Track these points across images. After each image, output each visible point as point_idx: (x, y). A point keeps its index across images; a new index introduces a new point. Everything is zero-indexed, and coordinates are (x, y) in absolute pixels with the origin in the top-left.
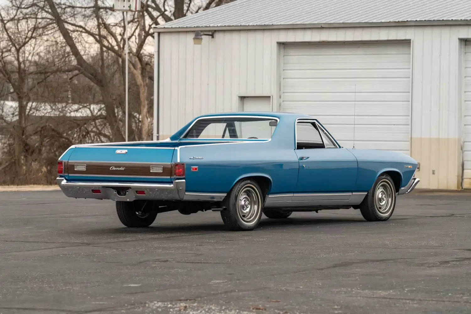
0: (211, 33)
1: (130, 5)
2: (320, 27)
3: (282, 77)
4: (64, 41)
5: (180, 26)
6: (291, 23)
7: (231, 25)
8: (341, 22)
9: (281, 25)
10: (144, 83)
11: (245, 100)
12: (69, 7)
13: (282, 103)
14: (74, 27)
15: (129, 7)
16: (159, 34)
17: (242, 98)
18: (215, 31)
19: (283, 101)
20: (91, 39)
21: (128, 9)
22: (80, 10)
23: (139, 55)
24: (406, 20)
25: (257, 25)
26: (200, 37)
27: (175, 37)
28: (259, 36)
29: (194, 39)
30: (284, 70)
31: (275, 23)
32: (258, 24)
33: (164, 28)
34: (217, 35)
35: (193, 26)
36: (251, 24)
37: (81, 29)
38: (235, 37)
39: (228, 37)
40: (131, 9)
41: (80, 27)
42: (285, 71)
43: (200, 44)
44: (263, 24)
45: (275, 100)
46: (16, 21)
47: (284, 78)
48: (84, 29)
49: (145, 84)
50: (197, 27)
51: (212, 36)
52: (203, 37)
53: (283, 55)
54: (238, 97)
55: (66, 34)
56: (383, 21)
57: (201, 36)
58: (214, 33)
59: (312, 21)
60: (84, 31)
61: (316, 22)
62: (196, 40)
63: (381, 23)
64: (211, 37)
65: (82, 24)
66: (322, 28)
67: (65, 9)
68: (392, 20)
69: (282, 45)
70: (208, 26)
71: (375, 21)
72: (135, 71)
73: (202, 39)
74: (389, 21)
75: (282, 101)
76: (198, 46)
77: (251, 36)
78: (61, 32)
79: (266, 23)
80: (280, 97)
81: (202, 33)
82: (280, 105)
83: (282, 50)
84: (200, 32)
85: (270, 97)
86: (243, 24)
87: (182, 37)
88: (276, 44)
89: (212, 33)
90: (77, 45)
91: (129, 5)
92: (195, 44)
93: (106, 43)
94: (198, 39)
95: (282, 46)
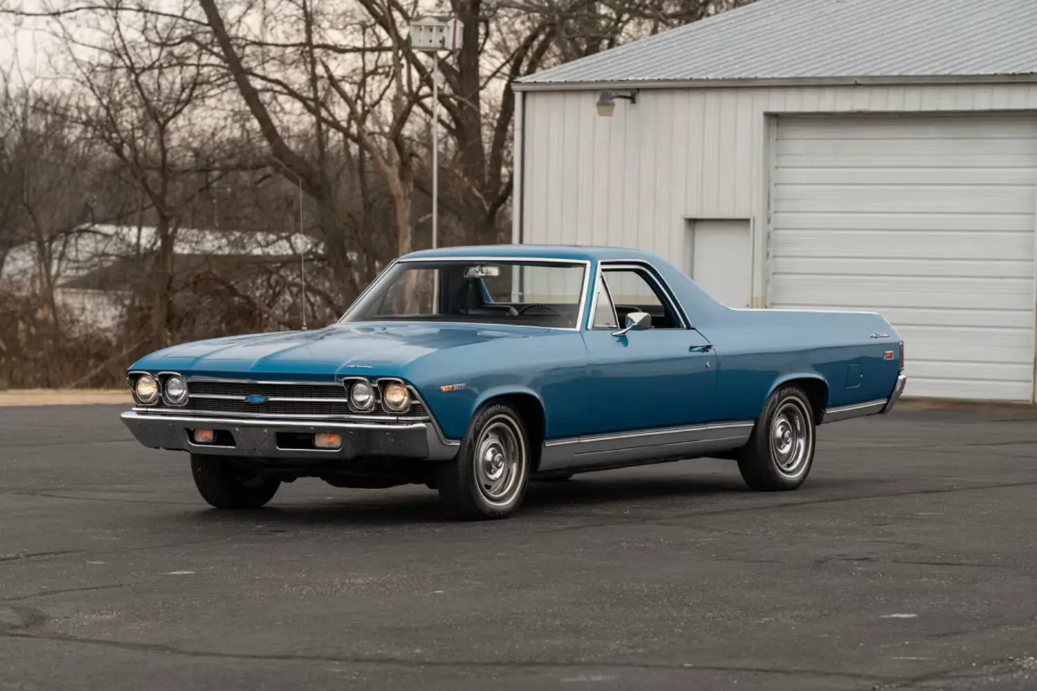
0: (629, 94)
1: (444, 39)
2: (854, 83)
3: (773, 182)
4: (248, 108)
5: (568, 79)
6: (793, 75)
7: (672, 78)
8: (896, 73)
9: (772, 78)
10: (405, 192)
11: (698, 225)
12: (254, 43)
13: (773, 233)
14: (264, 82)
15: (441, 42)
16: (524, 94)
17: (692, 222)
18: (638, 90)
19: (775, 229)
20: (298, 106)
21: (439, 45)
22: (273, 49)
23: (396, 137)
24: (1028, 71)
25: (724, 79)
26: (610, 101)
27: (556, 100)
28: (728, 100)
29: (599, 104)
30: (776, 167)
31: (759, 75)
32: (727, 76)
33: (535, 82)
34: (642, 99)
35: (594, 80)
36: (711, 76)
37: (278, 88)
38: (680, 100)
39: (664, 100)
40: (446, 46)
41: (278, 82)
42: (779, 170)
43: (610, 114)
44: (737, 77)
45: (759, 226)
46: (156, 72)
47: (776, 184)
48: (285, 86)
49: (407, 194)
50: (603, 81)
51: (633, 99)
52: (616, 101)
53: (775, 138)
54: (683, 221)
55: (251, 96)
56: (981, 72)
57: (612, 98)
58: (635, 94)
59: (834, 71)
60: (285, 91)
61: (844, 74)
62: (604, 108)
63: (978, 76)
64: (629, 101)
65: (278, 76)
66: (857, 85)
67: (244, 47)
68: (999, 71)
69: (775, 119)
70: (625, 79)
71: (964, 72)
72: (388, 170)
73: (613, 105)
74: (993, 73)
75: (772, 229)
76: (604, 120)
77: (711, 99)
78: (242, 93)
79: (743, 75)
80: (769, 221)
81: (614, 94)
82: (769, 237)
83: (774, 129)
84: (609, 91)
85: (748, 220)
86: (695, 76)
87: (571, 102)
88: (762, 117)
89: (632, 93)
90: (272, 116)
91: (441, 38)
92: (600, 114)
93: (324, 113)
94: (608, 104)
95: (773, 121)
